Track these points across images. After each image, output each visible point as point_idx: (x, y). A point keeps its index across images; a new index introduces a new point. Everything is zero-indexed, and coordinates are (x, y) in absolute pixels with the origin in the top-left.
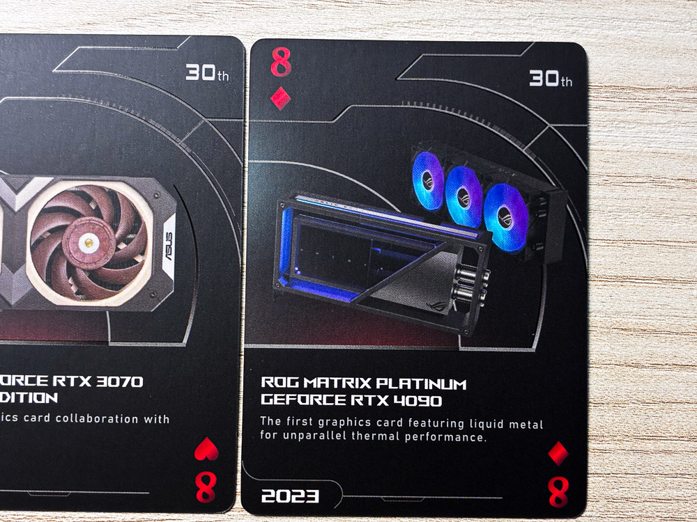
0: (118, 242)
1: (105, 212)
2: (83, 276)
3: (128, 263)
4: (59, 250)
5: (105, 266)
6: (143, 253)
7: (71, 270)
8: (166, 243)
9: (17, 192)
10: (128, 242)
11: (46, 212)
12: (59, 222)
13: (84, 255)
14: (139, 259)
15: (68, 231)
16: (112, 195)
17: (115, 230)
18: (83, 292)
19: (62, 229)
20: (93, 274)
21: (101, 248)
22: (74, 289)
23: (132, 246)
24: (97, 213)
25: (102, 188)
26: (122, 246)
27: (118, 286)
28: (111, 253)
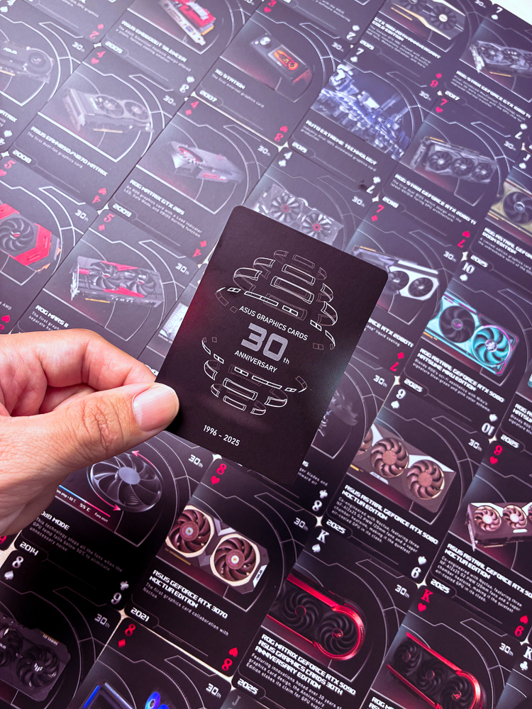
0: (245, 564)
1: (246, 552)
2: (227, 569)
3: (243, 573)
4: (225, 556)
5: (237, 570)
6: (250, 573)
7: (225, 565)
8: (259, 573)
9: (222, 529)
10: (247, 566)
11: (228, 541)
12: (229, 547)
13: (231, 562)
14: (248, 574)
15: (230, 552)
16: (251, 548)
17: (246, 559)
18: (224, 575)
19: (229, 550)
20: (231, 571)
21: (238, 563)
22: (222, 572)
23: (248, 568)
24: (243, 551)
25: (249, 544)
26: (245, 566)
27: (236, 579)
28: (240, 567)
